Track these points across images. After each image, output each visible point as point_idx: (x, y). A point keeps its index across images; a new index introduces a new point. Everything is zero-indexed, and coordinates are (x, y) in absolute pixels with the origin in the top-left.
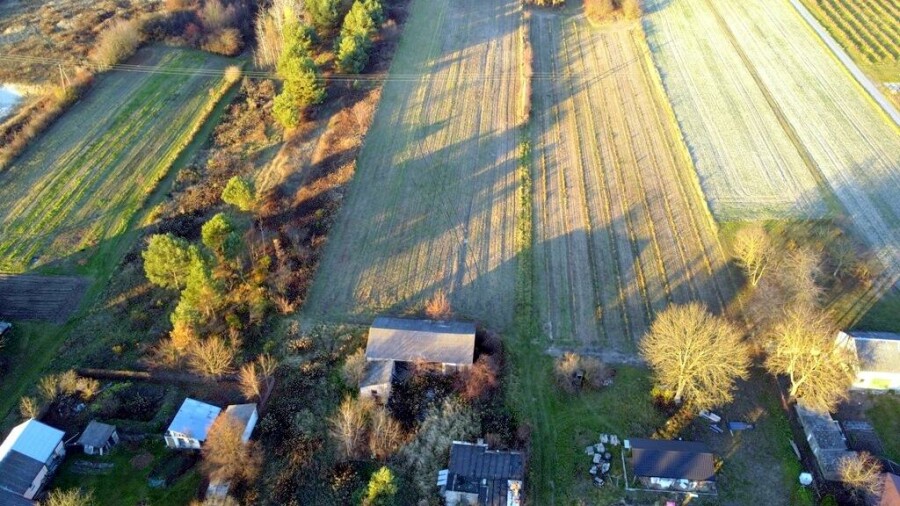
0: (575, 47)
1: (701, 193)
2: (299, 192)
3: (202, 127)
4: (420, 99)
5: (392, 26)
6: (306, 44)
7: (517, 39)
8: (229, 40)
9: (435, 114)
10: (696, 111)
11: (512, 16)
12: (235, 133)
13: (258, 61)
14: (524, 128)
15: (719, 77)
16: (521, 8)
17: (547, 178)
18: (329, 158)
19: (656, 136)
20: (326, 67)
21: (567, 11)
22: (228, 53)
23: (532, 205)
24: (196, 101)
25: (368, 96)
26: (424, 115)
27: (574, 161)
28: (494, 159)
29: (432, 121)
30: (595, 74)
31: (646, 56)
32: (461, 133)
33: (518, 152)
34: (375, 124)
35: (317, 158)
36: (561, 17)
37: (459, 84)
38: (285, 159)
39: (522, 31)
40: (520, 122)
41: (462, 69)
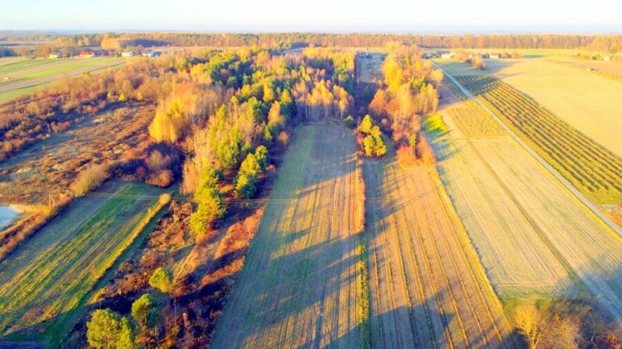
0: (393, 182)
1: (487, 280)
2: (204, 279)
3: (140, 234)
4: (290, 215)
5: (272, 169)
6: (215, 180)
7: (355, 177)
8: (165, 177)
9: (301, 225)
10: (477, 223)
11: (351, 163)
12: (162, 238)
13: (182, 190)
14: (361, 235)
15: (491, 202)
16: (356, 158)
17: (378, 269)
18: (225, 255)
19: (451, 240)
20: (227, 195)
21: (386, 160)
22: (163, 185)
23: (368, 288)
24: (139, 216)
25: (255, 213)
26: (293, 225)
27: (397, 257)
28: (341, 256)
29: (298, 230)
30: (408, 199)
31: (441, 188)
32: (318, 237)
33: (358, 251)
34: (259, 232)
35: (218, 255)
36: (383, 164)
37: (316, 205)
38: (196, 255)
39: (358, 172)
40: (358, 230)
41: (318, 196)
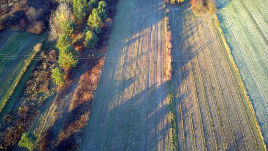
0: (189, 27)
3: (19, 83)
4: (122, 64)
5: (110, 21)
7: (164, 24)
8: (38, 27)
9: (130, 72)
10: (250, 73)
11: (161, 10)
12: (34, 88)
13: (50, 39)
14: (169, 82)
15: (256, 49)
16: (164, 6)
17: (184, 120)
19: (233, 90)
20: (79, 43)
21: (183, 6)
22: (38, 33)
24: (20, 64)
25: (98, 63)
26: (124, 74)
27: (196, 106)
28: (157, 105)
29: (127, 78)
30: (200, 46)
31: (222, 35)
32: (141, 86)
33: (167, 101)
34: (100, 82)
35: (71, 107)
36: (181, 9)
37: (139, 53)
38: (56, 107)
39: (166, 19)
40: (168, 78)
41: (141, 42)
